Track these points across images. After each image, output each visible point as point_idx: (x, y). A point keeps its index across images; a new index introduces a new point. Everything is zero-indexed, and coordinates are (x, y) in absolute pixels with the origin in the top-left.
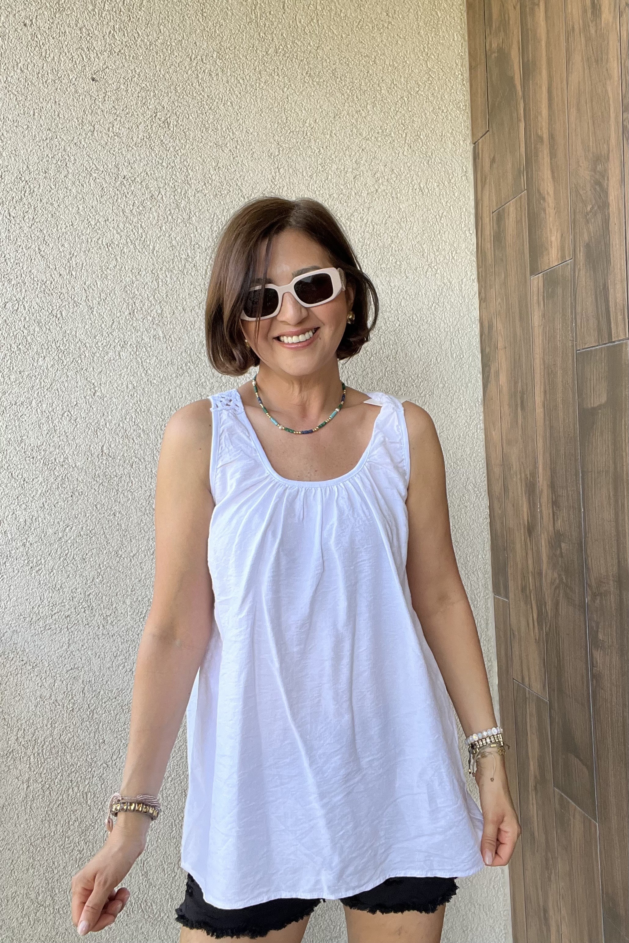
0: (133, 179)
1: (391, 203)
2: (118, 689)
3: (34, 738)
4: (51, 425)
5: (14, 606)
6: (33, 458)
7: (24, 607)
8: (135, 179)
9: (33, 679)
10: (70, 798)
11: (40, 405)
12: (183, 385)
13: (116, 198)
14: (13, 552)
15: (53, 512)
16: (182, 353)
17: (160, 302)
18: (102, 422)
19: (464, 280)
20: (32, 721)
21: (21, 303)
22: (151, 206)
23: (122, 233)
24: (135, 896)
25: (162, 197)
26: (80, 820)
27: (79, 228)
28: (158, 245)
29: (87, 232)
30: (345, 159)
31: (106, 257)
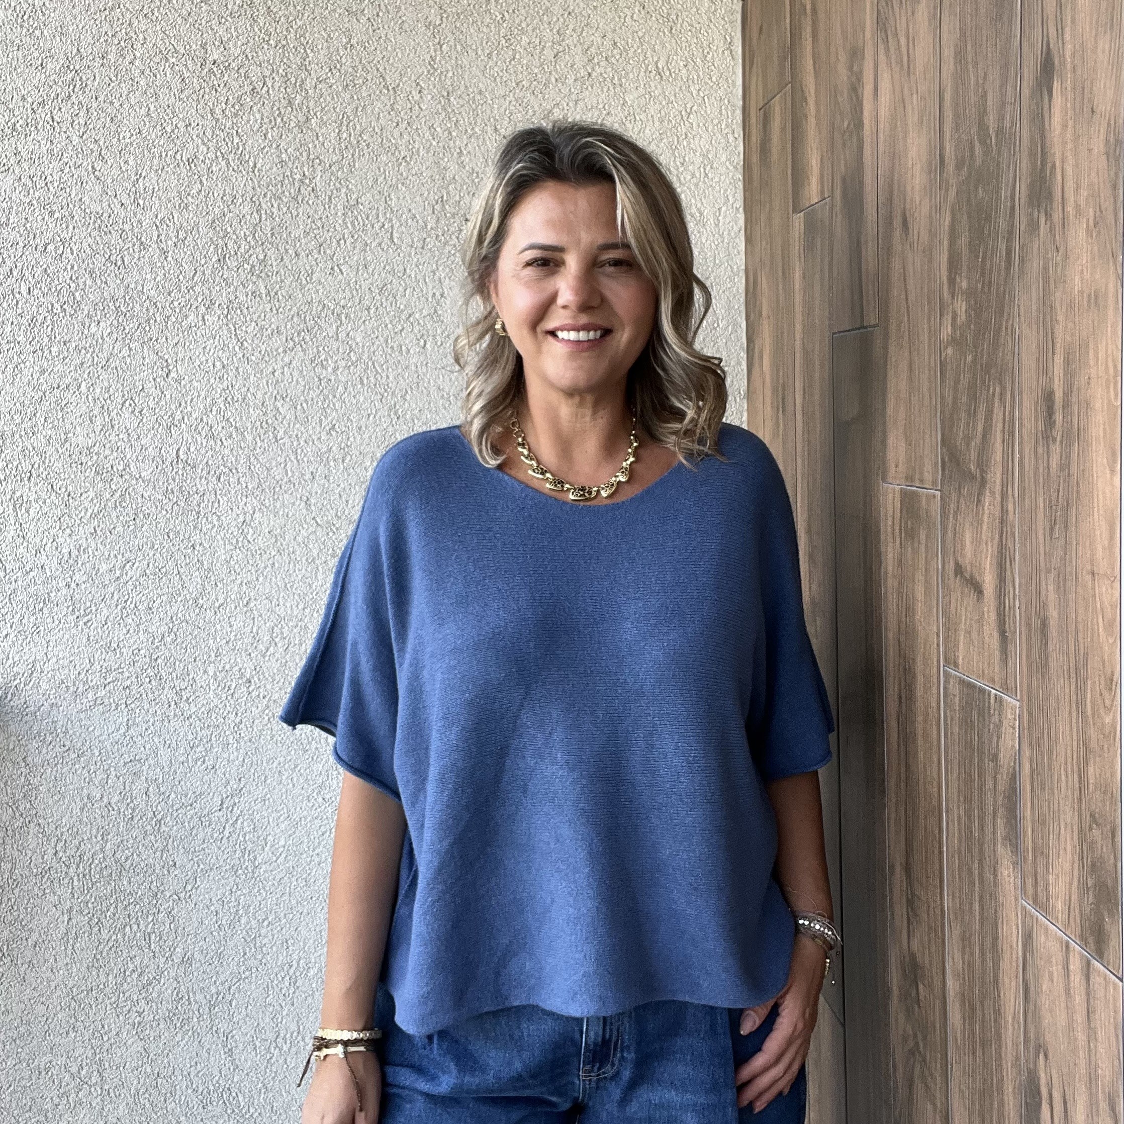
0: (227, 64)
1: (612, 93)
2: (194, 793)
3: (78, 854)
4: (107, 419)
5: (53, 670)
6: (82, 464)
7: (66, 671)
8: (229, 65)
9: (78, 772)
10: (126, 938)
11: (91, 389)
12: (294, 363)
13: (202, 92)
14: (52, 595)
15: (108, 541)
16: (293, 316)
17: (263, 244)
18: (178, 416)
19: (724, 209)
20: (75, 830)
21: (67, 245)
22: (252, 103)
23: (210, 144)
24: (215, 1082)
25: (268, 91)
26: (139, 970)
27: (149, 138)
28: (261, 161)
29: (162, 143)
30: (542, 27)
31: (186, 179)
